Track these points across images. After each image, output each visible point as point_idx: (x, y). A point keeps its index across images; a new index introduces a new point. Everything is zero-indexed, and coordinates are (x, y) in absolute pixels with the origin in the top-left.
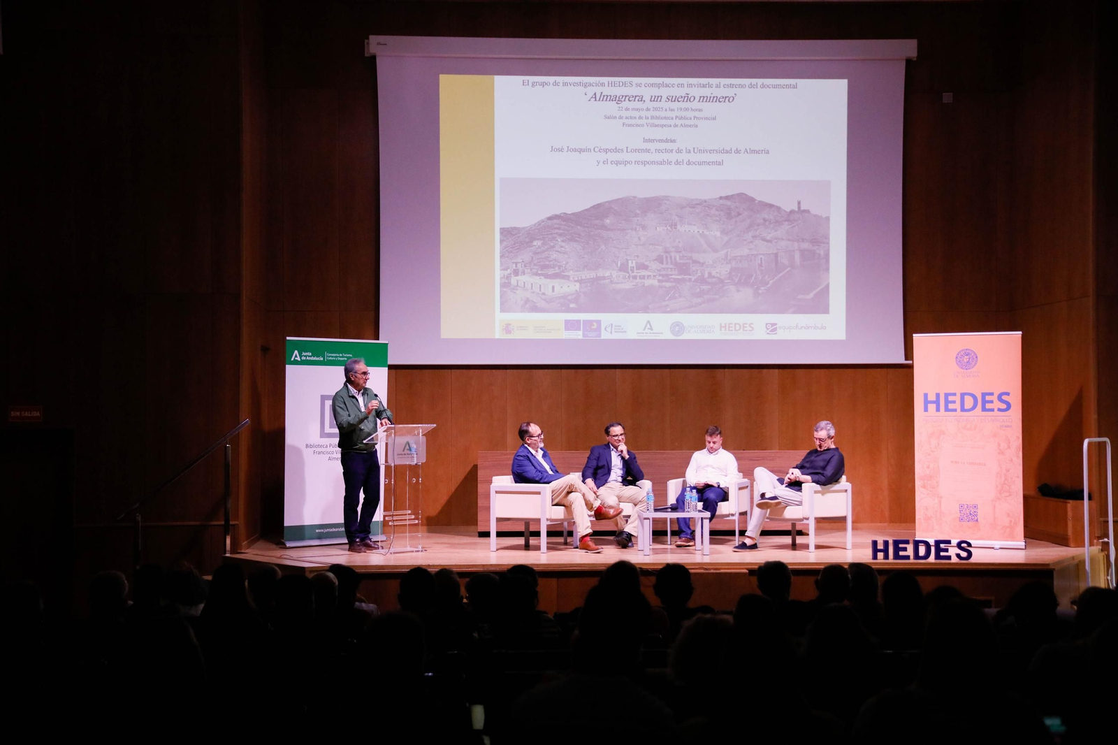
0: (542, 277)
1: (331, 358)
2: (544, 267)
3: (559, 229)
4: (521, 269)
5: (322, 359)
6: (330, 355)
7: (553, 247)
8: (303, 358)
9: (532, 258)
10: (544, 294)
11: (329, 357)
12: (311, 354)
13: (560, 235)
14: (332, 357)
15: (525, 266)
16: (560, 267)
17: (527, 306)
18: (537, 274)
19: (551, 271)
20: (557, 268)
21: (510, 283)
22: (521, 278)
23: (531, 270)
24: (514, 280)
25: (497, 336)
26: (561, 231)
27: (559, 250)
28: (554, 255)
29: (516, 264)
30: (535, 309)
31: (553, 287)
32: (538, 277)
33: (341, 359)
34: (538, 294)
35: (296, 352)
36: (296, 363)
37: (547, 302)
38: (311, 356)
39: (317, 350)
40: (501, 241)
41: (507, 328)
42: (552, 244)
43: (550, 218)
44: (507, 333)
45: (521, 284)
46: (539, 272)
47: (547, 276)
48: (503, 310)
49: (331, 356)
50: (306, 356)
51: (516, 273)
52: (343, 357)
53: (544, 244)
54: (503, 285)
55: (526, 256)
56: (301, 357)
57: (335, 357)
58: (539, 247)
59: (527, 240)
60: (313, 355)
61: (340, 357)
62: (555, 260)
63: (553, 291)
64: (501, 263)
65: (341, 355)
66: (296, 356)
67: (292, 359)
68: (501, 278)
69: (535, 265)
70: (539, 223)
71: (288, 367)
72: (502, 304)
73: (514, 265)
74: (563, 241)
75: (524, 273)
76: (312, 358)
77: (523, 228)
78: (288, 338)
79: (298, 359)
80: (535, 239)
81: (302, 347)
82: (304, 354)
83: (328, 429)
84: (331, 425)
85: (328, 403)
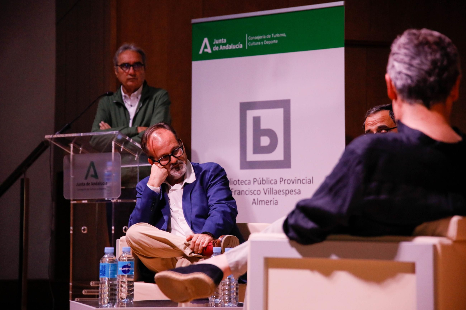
1: (254, 44)
5: (241, 46)
6: (252, 38)
8: (216, 48)
11: (252, 41)
12: (225, 41)
14: (256, 41)
33: (269, 42)
35: (206, 40)
36: (206, 57)
38: (225, 44)
39: (233, 33)
49: (253, 40)
50: (218, 45)
52: (272, 39)
56: (212, 46)
57: (262, 40)
60: (229, 43)
61: (268, 40)
65: (269, 36)
66: (206, 47)
67: (201, 52)
71: (195, 64)
76: (228, 48)
78: (194, 21)
79: (209, 50)
82: (216, 42)
83: (251, 157)
84: (258, 149)
85: (251, 114)
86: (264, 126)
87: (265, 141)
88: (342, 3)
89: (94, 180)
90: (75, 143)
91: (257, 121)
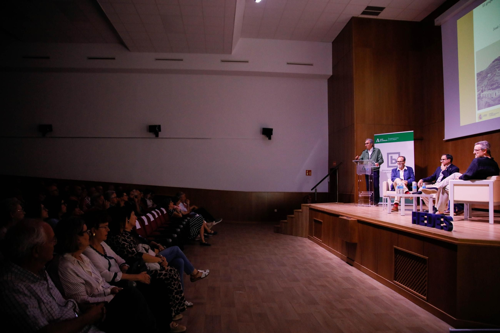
0: (491, 90)
2: (492, 85)
3: (497, 65)
4: (484, 89)
5: (388, 140)
7: (495, 74)
8: (380, 141)
9: (488, 82)
10: (492, 98)
13: (498, 68)
15: (485, 87)
16: (498, 83)
17: (486, 105)
18: (490, 89)
19: (495, 86)
20: (497, 84)
21: (480, 97)
22: (485, 93)
23: (487, 88)
24: (481, 96)
25: (477, 121)
26: (498, 66)
27: (498, 75)
28: (495, 79)
29: (482, 87)
30: (490, 106)
31: (496, 93)
32: (490, 91)
33: (395, 140)
34: (490, 98)
35: (378, 139)
36: (378, 143)
37: (493, 101)
39: (385, 137)
40: (477, 79)
41: (480, 117)
42: (495, 73)
43: (493, 62)
44: (480, 119)
45: (484, 95)
46: (490, 88)
47: (493, 89)
48: (479, 109)
49: (390, 139)
50: (381, 140)
51: (482, 91)
53: (491, 74)
54: (479, 98)
55: (485, 82)
56: (379, 140)
57: (392, 139)
58: (490, 77)
59: (486, 75)
60: (384, 140)
62: (496, 80)
63: (496, 95)
64: (477, 89)
65: (395, 138)
68: (478, 95)
69: (489, 85)
70: (490, 66)
72: (478, 106)
73: (482, 88)
74: (499, 70)
75: (485, 90)
76: (383, 141)
77: (484, 70)
78: (375, 135)
79: (379, 141)
80: (488, 74)
81: (380, 137)
82: (380, 139)
83: (390, 165)
84: (392, 163)
85: (390, 156)
86: (393, 158)
87: (394, 161)
88: (413, 131)
89: (364, 170)
90: (359, 162)
91: (391, 157)
